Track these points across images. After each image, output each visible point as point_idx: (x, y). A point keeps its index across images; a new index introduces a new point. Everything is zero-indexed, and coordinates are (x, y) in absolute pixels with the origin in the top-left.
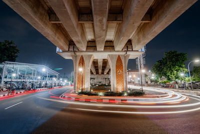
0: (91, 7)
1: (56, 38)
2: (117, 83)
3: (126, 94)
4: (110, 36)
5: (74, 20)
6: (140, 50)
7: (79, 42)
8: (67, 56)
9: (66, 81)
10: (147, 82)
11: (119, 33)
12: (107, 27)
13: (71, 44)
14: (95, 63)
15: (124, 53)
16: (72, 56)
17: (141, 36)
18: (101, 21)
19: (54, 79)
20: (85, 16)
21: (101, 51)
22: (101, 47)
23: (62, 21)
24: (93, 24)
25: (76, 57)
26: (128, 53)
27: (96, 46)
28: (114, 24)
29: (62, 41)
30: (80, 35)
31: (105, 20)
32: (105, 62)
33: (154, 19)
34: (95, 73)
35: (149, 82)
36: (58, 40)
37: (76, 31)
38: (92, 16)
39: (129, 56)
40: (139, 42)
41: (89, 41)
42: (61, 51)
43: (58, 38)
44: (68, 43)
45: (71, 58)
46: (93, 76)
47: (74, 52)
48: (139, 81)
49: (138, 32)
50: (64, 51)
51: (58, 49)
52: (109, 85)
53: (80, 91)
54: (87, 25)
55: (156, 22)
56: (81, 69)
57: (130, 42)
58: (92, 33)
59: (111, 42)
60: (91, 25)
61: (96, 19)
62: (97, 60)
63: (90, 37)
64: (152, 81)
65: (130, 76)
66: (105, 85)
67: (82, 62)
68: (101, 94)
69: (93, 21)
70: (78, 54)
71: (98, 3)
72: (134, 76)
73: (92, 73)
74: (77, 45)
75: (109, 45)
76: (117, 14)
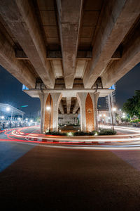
0: (60, 43)
1: (22, 75)
2: (87, 122)
3: (96, 134)
4: (80, 73)
5: (42, 57)
6: (110, 88)
7: (47, 80)
8: (34, 94)
9: (32, 121)
10: (118, 122)
11: (88, 70)
12: (76, 64)
13: (39, 81)
14: (63, 102)
15: (93, 91)
16: (39, 94)
17: (111, 73)
18: (70, 58)
19: (19, 119)
20: (54, 52)
21: (70, 89)
22: (69, 85)
23: (30, 58)
24: (62, 61)
25: (43, 95)
26: (98, 91)
27: (64, 84)
28: (83, 61)
29: (29, 78)
30: (48, 72)
31: (74, 57)
32: (74, 101)
33: (124, 56)
34: (63, 113)
35: (120, 122)
36: (25, 78)
37: (43, 68)
38: (61, 53)
39: (98, 94)
40: (109, 79)
41: (58, 79)
42: (27, 89)
43: (25, 75)
44: (35, 80)
45: (38, 96)
46: (61, 116)
47: (42, 89)
48: (109, 120)
49: (108, 70)
50: (31, 89)
51: (24, 87)
52: (78, 125)
53: (47, 131)
54: (56, 62)
55: (126, 59)
56: (48, 108)
57: (99, 79)
58: (61, 71)
59: (80, 79)
60: (59, 62)
61: (65, 55)
62: (66, 98)
63: (58, 74)
64: (122, 120)
65: (100, 115)
66: (74, 125)
67: (50, 100)
68: (70, 134)
69: (61, 58)
70: (45, 92)
71: (67, 40)
72: (104, 115)
73: (60, 113)
74: (45, 83)
75: (78, 83)
76: (86, 51)
